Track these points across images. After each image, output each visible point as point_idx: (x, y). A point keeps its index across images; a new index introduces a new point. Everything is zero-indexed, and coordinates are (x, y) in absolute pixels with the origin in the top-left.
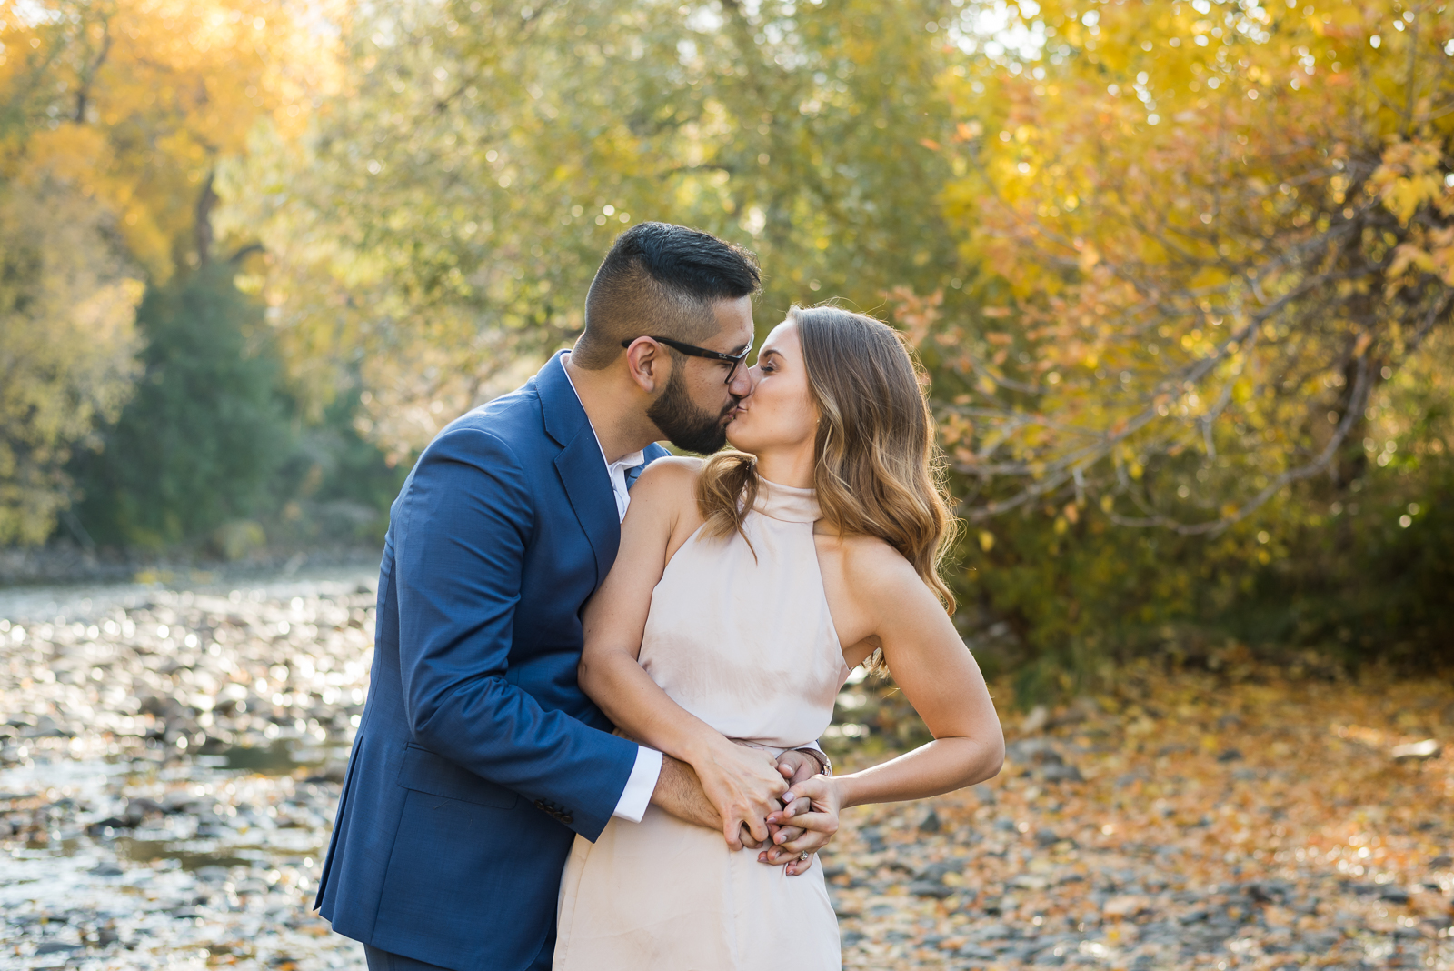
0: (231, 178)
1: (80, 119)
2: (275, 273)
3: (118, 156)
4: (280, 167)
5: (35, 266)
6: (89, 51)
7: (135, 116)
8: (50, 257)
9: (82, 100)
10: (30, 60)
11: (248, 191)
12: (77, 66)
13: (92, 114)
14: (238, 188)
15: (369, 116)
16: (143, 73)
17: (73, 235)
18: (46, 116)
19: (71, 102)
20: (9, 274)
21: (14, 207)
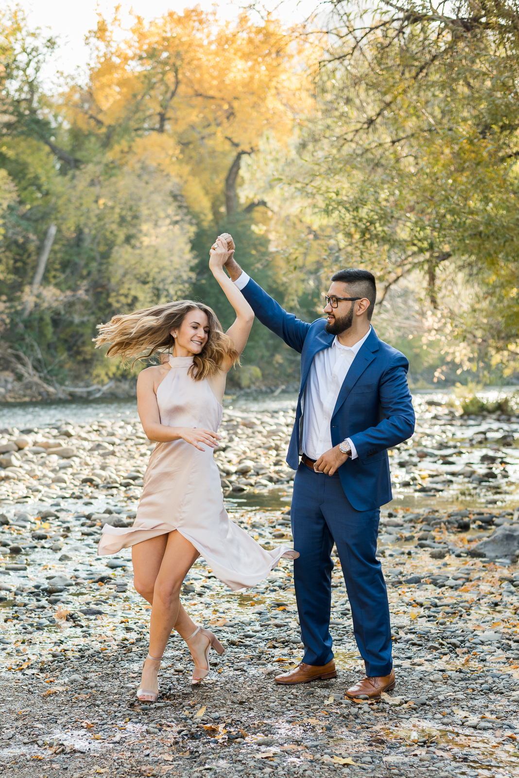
1: (161, 130)
2: (272, 223)
3: (181, 151)
4: (276, 160)
5: (136, 217)
6: (167, 89)
7: (192, 126)
8: (144, 211)
9: (163, 118)
10: (134, 96)
11: (258, 174)
12: (161, 98)
13: (168, 126)
14: (252, 173)
15: (327, 127)
16: (198, 100)
17: (157, 198)
18: (143, 130)
19: (158, 118)
20: (122, 221)
21: (124, 183)
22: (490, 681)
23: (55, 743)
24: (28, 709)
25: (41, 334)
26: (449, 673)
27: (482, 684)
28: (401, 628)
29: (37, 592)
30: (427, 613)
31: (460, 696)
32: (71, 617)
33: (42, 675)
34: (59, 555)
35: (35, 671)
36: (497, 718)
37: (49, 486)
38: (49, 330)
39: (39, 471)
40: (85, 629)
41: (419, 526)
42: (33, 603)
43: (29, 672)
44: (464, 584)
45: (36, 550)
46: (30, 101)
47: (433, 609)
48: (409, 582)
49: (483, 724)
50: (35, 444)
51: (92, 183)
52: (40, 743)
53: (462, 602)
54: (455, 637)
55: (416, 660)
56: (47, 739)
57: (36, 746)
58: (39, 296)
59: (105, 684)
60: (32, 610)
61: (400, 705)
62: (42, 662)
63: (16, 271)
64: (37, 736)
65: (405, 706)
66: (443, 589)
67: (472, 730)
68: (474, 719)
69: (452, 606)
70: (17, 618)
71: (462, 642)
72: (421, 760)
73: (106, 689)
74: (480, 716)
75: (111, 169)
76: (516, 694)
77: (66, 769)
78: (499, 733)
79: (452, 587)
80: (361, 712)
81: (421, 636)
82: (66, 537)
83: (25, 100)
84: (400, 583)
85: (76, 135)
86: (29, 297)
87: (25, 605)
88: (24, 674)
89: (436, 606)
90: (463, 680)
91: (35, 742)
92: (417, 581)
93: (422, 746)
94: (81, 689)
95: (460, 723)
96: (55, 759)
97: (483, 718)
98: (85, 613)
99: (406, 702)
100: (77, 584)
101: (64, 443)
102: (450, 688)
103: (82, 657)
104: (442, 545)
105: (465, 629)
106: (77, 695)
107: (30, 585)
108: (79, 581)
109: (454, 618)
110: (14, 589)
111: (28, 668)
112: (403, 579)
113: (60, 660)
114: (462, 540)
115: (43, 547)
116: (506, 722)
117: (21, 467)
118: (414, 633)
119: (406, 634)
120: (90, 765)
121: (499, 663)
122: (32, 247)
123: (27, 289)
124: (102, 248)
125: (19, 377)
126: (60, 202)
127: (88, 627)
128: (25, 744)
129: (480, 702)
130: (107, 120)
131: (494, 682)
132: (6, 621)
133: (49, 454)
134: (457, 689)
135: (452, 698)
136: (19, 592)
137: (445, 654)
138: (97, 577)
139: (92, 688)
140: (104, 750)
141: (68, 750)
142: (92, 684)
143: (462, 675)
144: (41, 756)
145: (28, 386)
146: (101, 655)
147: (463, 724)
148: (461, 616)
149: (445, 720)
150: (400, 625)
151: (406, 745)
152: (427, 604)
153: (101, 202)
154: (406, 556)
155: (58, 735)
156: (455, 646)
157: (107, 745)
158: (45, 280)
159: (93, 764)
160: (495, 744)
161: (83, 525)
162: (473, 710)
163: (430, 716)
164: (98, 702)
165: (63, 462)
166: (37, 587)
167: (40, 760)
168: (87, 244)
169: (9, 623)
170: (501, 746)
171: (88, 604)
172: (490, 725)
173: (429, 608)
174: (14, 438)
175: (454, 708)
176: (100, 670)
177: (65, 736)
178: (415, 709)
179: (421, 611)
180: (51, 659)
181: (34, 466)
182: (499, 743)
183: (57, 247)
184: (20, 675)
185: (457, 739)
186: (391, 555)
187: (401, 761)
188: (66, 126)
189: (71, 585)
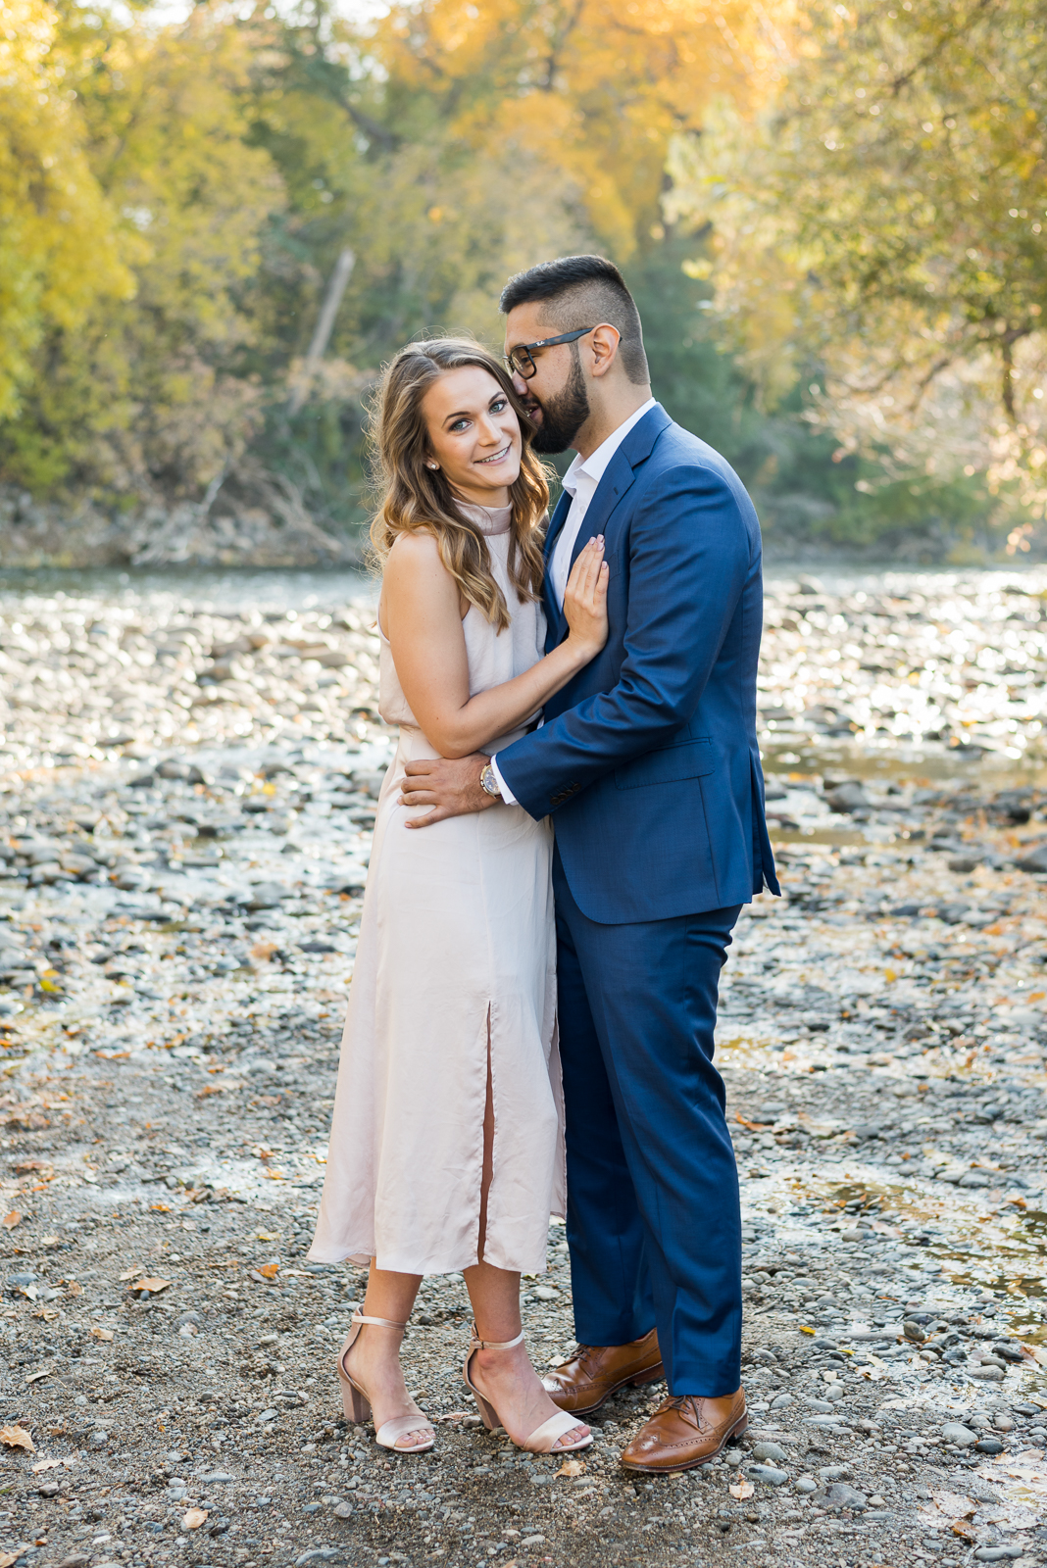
0: (683, 157)
1: (549, 87)
2: (723, 259)
3: (585, 126)
4: (733, 147)
5: (498, 240)
6: (562, 14)
7: (605, 83)
8: (513, 233)
9: (552, 67)
10: (502, 25)
11: (701, 172)
12: (549, 29)
13: (561, 82)
14: (690, 170)
15: (827, 91)
16: (616, 36)
17: (537, 209)
18: (517, 86)
19: (542, 68)
20: (473, 249)
21: (479, 181)
22: (1004, 1100)
23: (197, 1183)
24: (165, 1119)
25: (320, 446)
26: (930, 1082)
27: (986, 1104)
28: (864, 996)
29: (230, 908)
30: (919, 970)
31: (943, 1124)
32: (279, 956)
33: (205, 1058)
34: (280, 843)
35: (193, 1051)
36: (1001, 1167)
37: (291, 718)
38: (335, 440)
39: (280, 688)
40: (300, 978)
41: (939, 812)
42: (218, 926)
43: (183, 1052)
44: (995, 921)
45: (245, 833)
46: (314, 30)
47: (931, 964)
48: (897, 913)
49: (972, 1178)
50: (284, 641)
51: (421, 179)
52: (171, 1181)
53: (986, 953)
54: (958, 1016)
55: (878, 1057)
56: (185, 1175)
57: (163, 1187)
58: (318, 378)
59: (313, 1078)
60: (213, 942)
61: (829, 1137)
62: (210, 1036)
63: (281, 331)
64: (169, 1168)
65: (840, 1138)
66: (957, 928)
67: (950, 1187)
68: (957, 1168)
69: (968, 960)
70: (181, 953)
71: (968, 1026)
72: (845, 1240)
73: (309, 1089)
74: (971, 1162)
75: (456, 156)
76: (1045, 1125)
77: (206, 1230)
78: (995, 1194)
79: (972, 926)
80: (757, 1146)
81: (896, 1014)
82: (300, 809)
83: (306, 28)
84: (881, 914)
85: (397, 91)
86: (299, 380)
87: (201, 931)
88: (173, 1056)
89: (936, 958)
90: (954, 1095)
91: (163, 1179)
92: (913, 912)
93: (852, 1214)
94: (266, 1087)
95: (932, 1174)
96: (188, 1211)
97: (974, 1166)
98: (306, 949)
99: (842, 1132)
100: (303, 897)
101: (334, 642)
102: (927, 1110)
103: (283, 1028)
104: (973, 849)
105: (979, 1002)
106: (257, 1098)
107: (218, 895)
108: (307, 891)
109: (964, 981)
110: (188, 902)
111: (184, 1044)
112: (885, 907)
113: (243, 1032)
114: (1010, 841)
115: (257, 827)
116: (1014, 1175)
117: (249, 682)
118: (886, 1007)
119: (871, 1007)
120: (250, 1225)
121: (1027, 1066)
122: (309, 289)
123: (297, 364)
124: (435, 296)
125: (278, 521)
126: (364, 212)
127: (305, 974)
128: (144, 1182)
129: (977, 1136)
130: (453, 68)
131: (1009, 1102)
132: (162, 958)
133: (304, 659)
134: (938, 1111)
135: (927, 1127)
136: (197, 907)
137: (932, 1047)
138: (340, 885)
139: (287, 1084)
140: (282, 1199)
141: (217, 1197)
142: (289, 1078)
143: (954, 1087)
144: (166, 1205)
145: (293, 538)
146: (317, 1027)
147: (934, 1177)
148: (977, 979)
149: (906, 1168)
150: (864, 991)
151: (824, 1211)
152: (921, 955)
153: (436, 214)
154: (903, 867)
155: (207, 1167)
156: (954, 1033)
157: (288, 1189)
158: (332, 349)
159: (257, 1223)
160: (984, 1216)
161: (337, 790)
162: (958, 1151)
163: (879, 1158)
164: (292, 1112)
165: (327, 674)
166: (230, 899)
167: (164, 1213)
168: (408, 287)
169: (167, 963)
170: (995, 1219)
171: (314, 932)
172: (983, 1180)
173: (922, 963)
174: (248, 631)
175: (927, 1147)
176: (310, 1052)
177: (218, 1171)
178: (854, 1145)
179: (909, 967)
180: (227, 1029)
181: (273, 682)
182: (994, 1214)
183: (355, 292)
184: (166, 1058)
185: (919, 1204)
186: (877, 865)
187: (808, 1240)
188: (381, 75)
189: (290, 897)
